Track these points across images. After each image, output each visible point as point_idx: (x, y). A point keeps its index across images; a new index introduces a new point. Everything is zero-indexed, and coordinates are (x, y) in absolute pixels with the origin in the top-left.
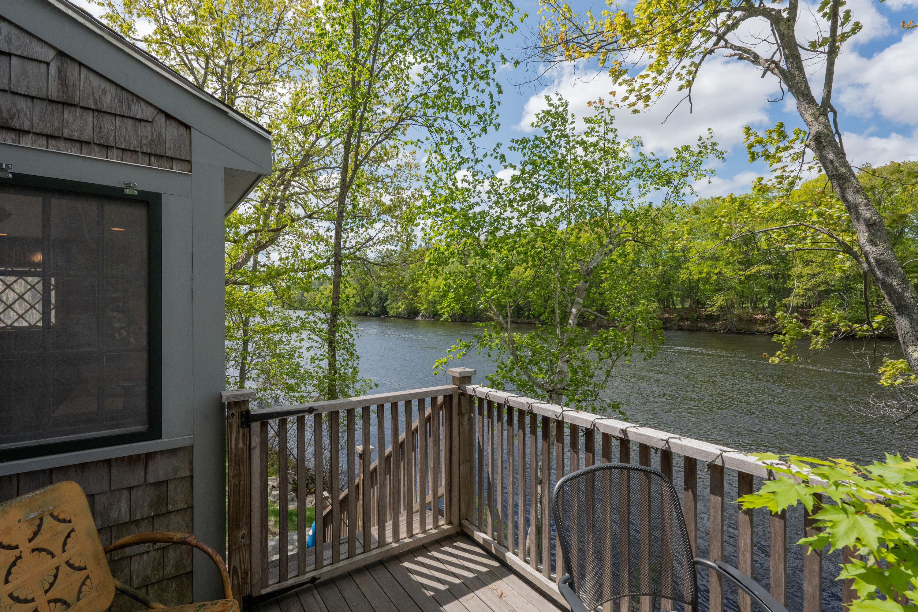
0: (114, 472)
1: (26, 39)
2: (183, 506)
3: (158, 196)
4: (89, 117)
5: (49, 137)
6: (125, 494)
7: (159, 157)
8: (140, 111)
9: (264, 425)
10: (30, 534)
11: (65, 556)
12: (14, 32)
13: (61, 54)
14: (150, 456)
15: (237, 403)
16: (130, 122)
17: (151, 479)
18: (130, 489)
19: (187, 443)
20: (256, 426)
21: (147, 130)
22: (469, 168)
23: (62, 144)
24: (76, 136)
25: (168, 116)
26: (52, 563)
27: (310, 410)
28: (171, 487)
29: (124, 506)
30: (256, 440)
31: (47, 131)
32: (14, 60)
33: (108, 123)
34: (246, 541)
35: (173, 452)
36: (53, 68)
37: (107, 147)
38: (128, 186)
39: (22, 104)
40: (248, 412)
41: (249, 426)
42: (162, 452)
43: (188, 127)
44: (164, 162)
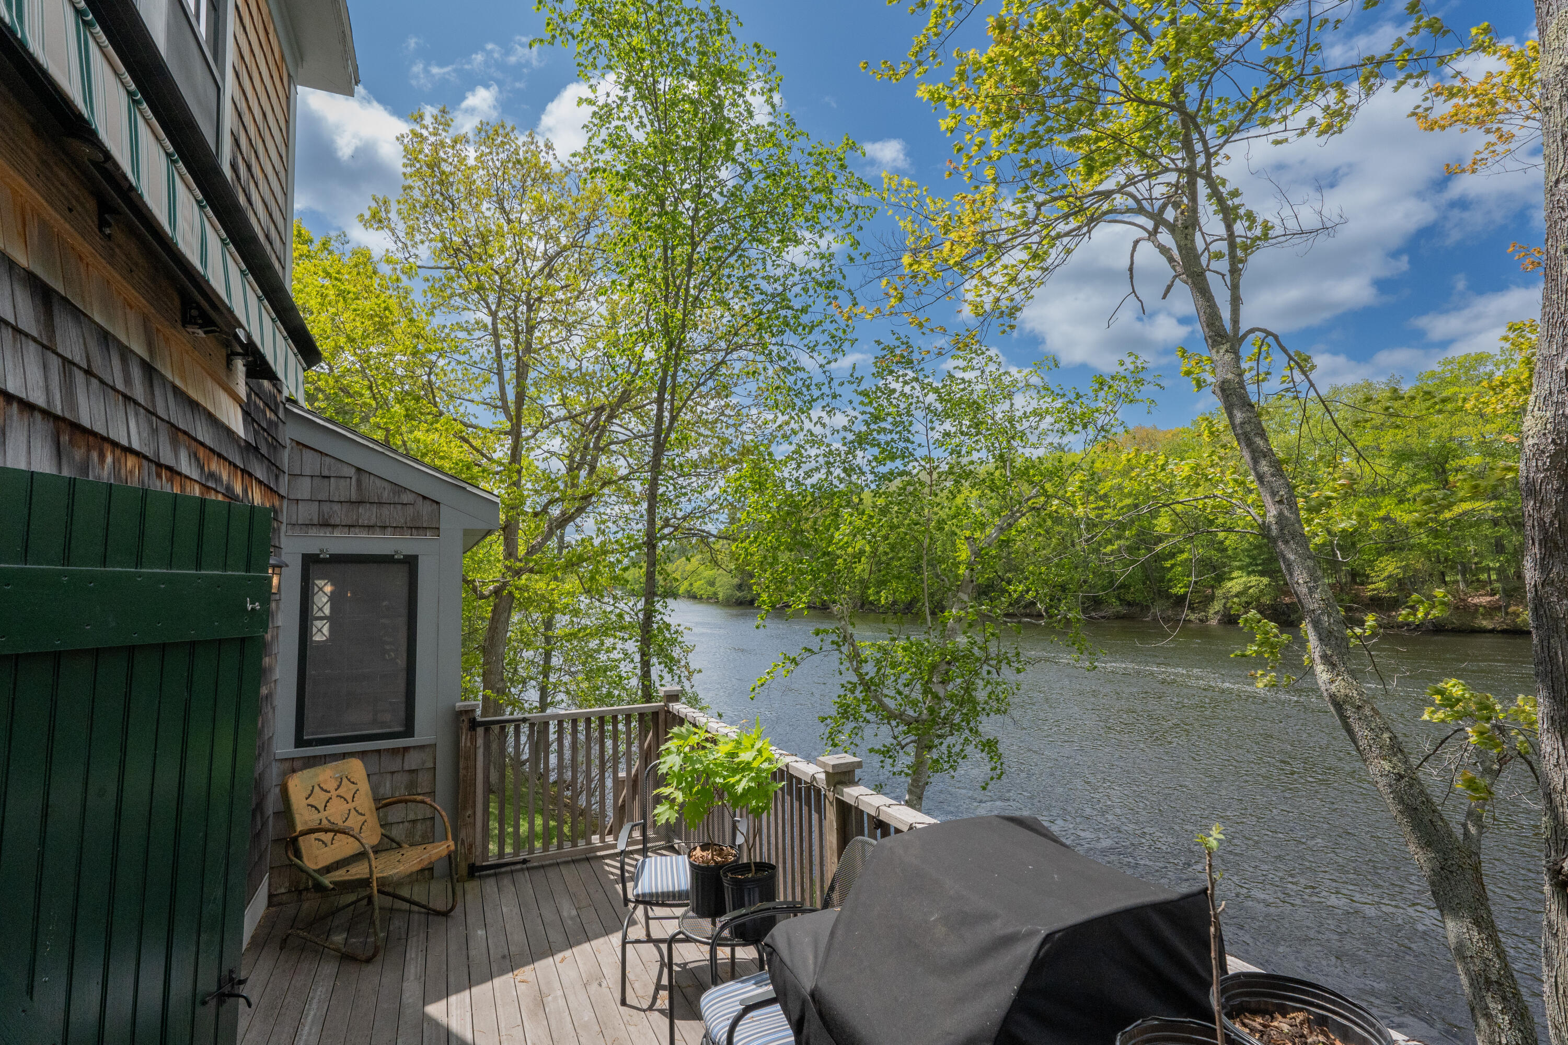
0: (383, 758)
1: (339, 465)
2: (428, 790)
3: (416, 557)
4: (374, 508)
5: (350, 526)
6: (389, 776)
7: (417, 528)
8: (406, 498)
9: (487, 730)
10: (335, 786)
11: (354, 804)
12: (333, 461)
13: (359, 470)
14: (406, 749)
15: (466, 712)
16: (399, 507)
17: (406, 768)
18: (393, 773)
19: (433, 742)
20: (480, 731)
21: (410, 510)
22: (824, 407)
23: (357, 530)
24: (366, 523)
25: (424, 498)
26: (347, 806)
27: (524, 720)
28: (420, 774)
29: (388, 785)
30: (480, 742)
31: (349, 523)
32: (332, 480)
33: (385, 511)
34: (471, 820)
35: (422, 747)
36: (354, 480)
37: (384, 528)
38: (396, 552)
39: (336, 507)
40: (474, 719)
41: (474, 730)
42: (414, 747)
43: (438, 503)
44: (421, 532)
